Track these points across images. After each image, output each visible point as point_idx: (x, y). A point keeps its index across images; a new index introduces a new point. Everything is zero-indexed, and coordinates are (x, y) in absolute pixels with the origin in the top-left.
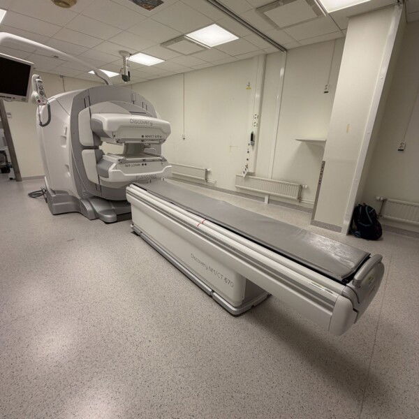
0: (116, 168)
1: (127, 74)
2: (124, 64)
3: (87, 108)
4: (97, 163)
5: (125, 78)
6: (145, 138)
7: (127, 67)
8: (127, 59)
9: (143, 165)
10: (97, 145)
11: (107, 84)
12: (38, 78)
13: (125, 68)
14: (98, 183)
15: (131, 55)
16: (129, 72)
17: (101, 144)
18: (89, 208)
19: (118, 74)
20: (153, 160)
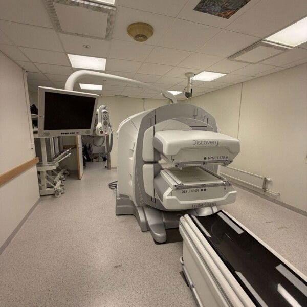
0: (171, 194)
1: (190, 92)
2: (189, 83)
3: (153, 127)
4: (155, 177)
5: (188, 95)
6: (207, 160)
7: (190, 85)
8: (191, 79)
9: (202, 190)
10: (156, 160)
11: (173, 102)
12: (105, 109)
13: (188, 87)
14: (153, 197)
15: (195, 74)
16: (192, 90)
17: (160, 159)
18: (142, 219)
19: (181, 92)
20: (215, 185)
